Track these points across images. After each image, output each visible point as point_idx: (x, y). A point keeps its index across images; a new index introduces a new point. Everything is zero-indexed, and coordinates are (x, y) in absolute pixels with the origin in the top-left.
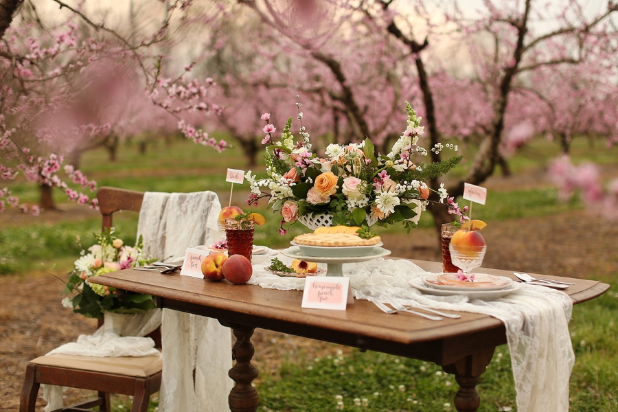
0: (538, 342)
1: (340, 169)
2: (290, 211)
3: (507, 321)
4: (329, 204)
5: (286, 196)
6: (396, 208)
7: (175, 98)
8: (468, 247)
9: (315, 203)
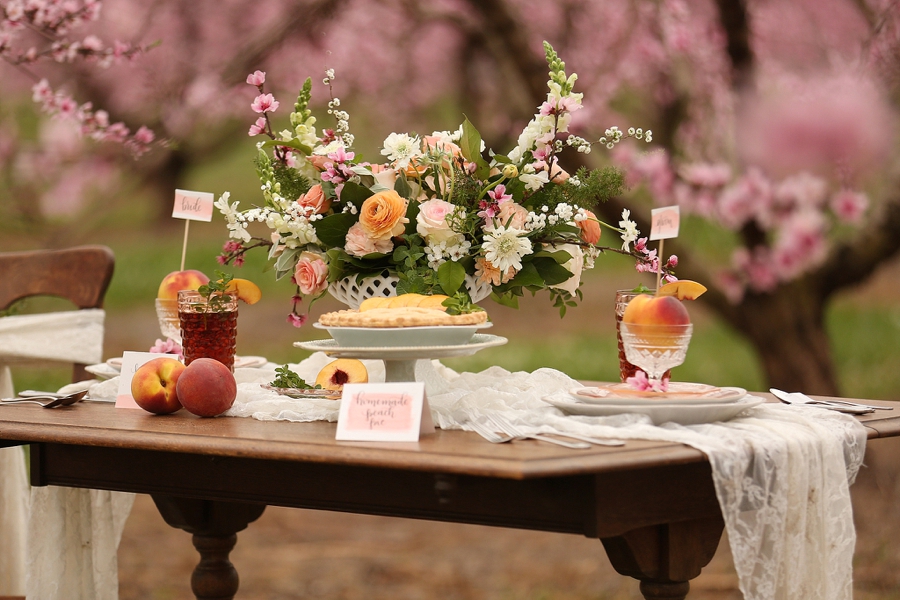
0: (785, 502)
1: (413, 185)
2: (312, 271)
3: (713, 453)
4: (389, 256)
5: (304, 242)
6: (525, 260)
7: (21, 26)
8: (654, 325)
9: (361, 254)
